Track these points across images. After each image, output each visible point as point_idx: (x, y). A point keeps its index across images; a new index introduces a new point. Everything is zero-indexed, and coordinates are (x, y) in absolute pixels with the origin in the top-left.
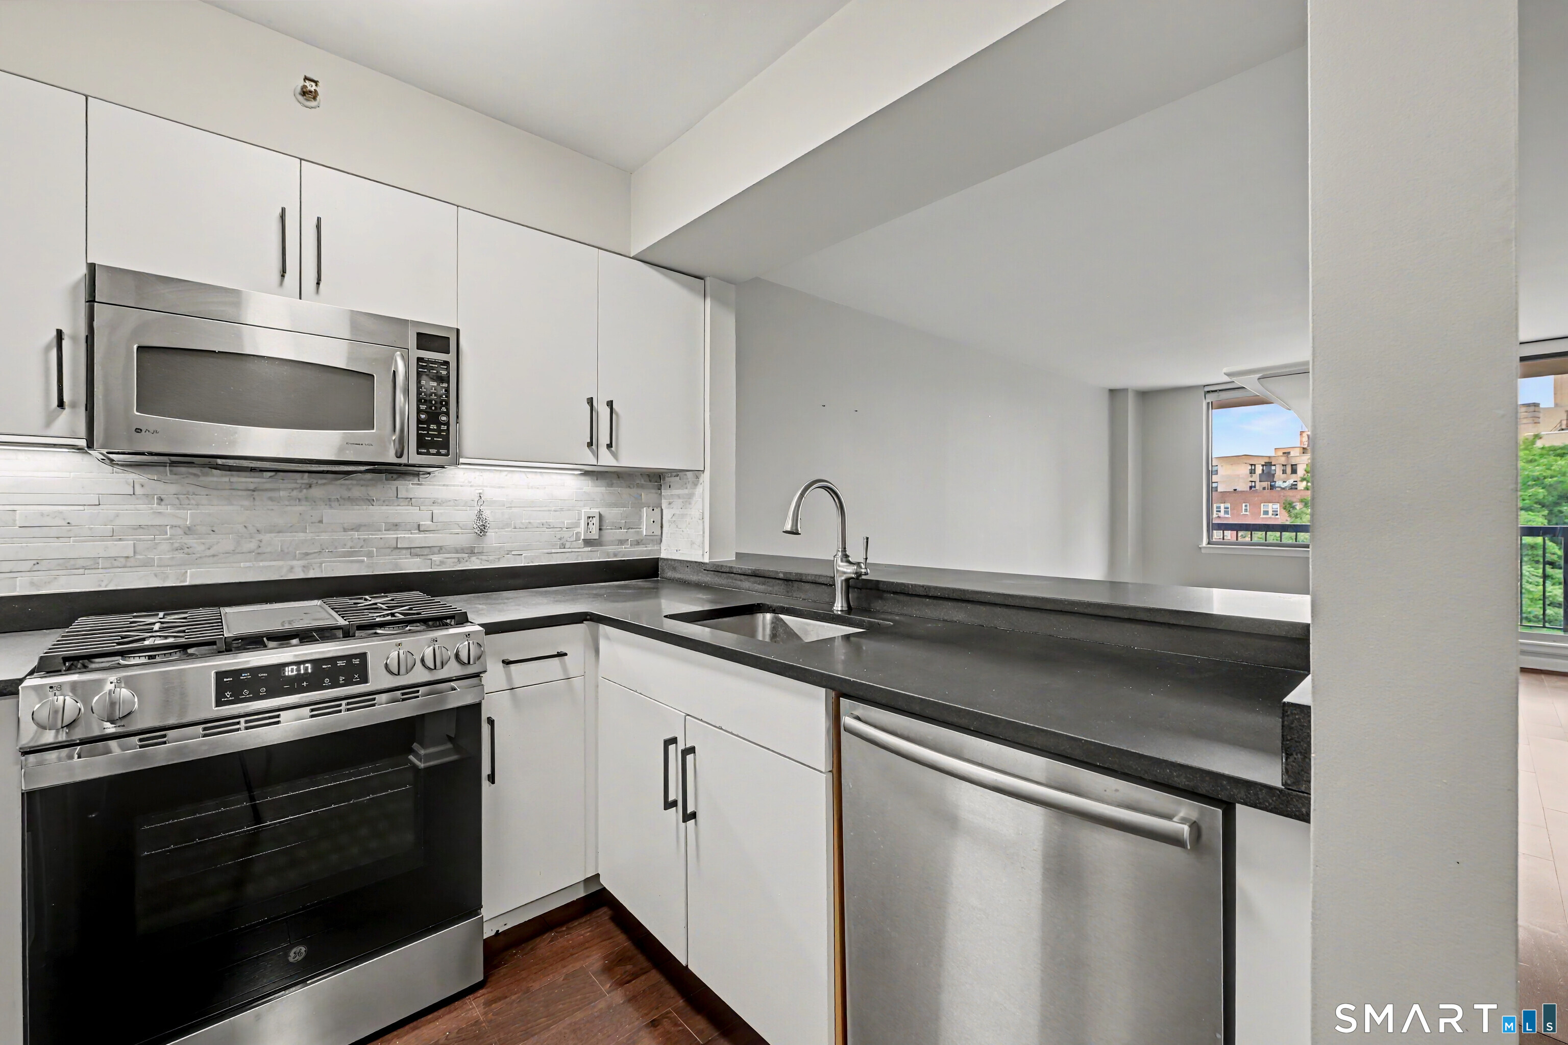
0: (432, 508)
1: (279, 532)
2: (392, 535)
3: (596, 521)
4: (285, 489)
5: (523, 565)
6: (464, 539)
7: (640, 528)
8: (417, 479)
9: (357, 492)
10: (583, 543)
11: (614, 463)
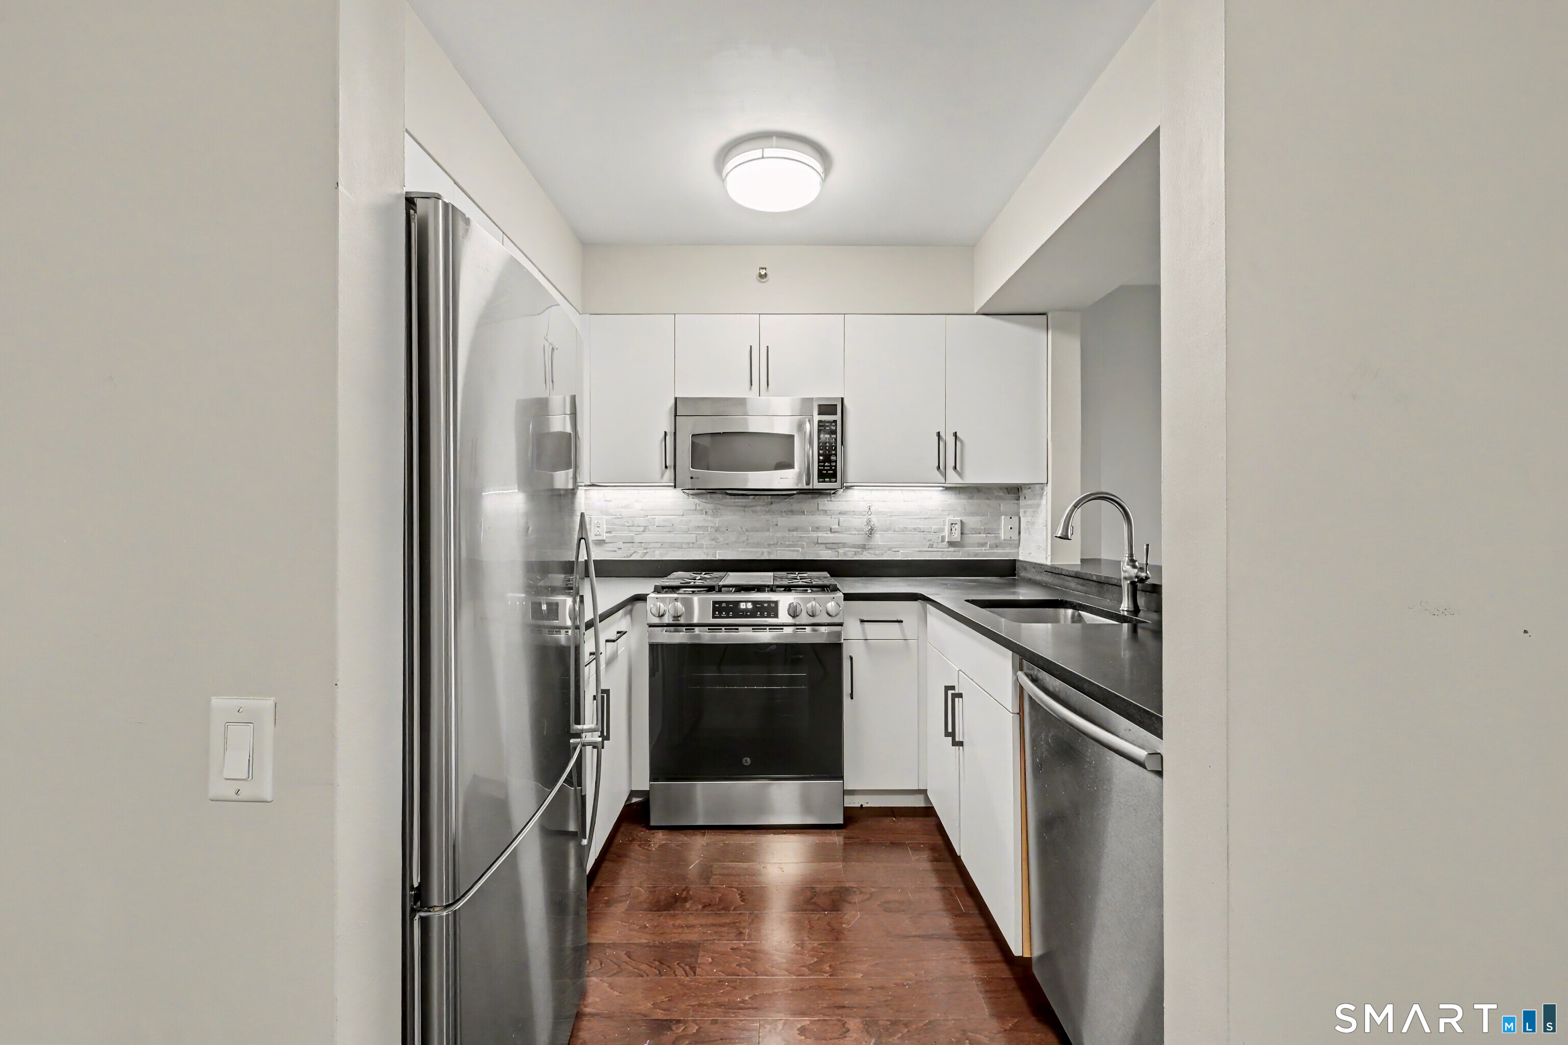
0: (838, 516)
1: (757, 531)
2: (815, 535)
3: (958, 527)
4: (760, 505)
5: (900, 559)
6: (859, 539)
7: (999, 534)
8: (829, 497)
9: (796, 506)
10: (947, 544)
11: (960, 481)
